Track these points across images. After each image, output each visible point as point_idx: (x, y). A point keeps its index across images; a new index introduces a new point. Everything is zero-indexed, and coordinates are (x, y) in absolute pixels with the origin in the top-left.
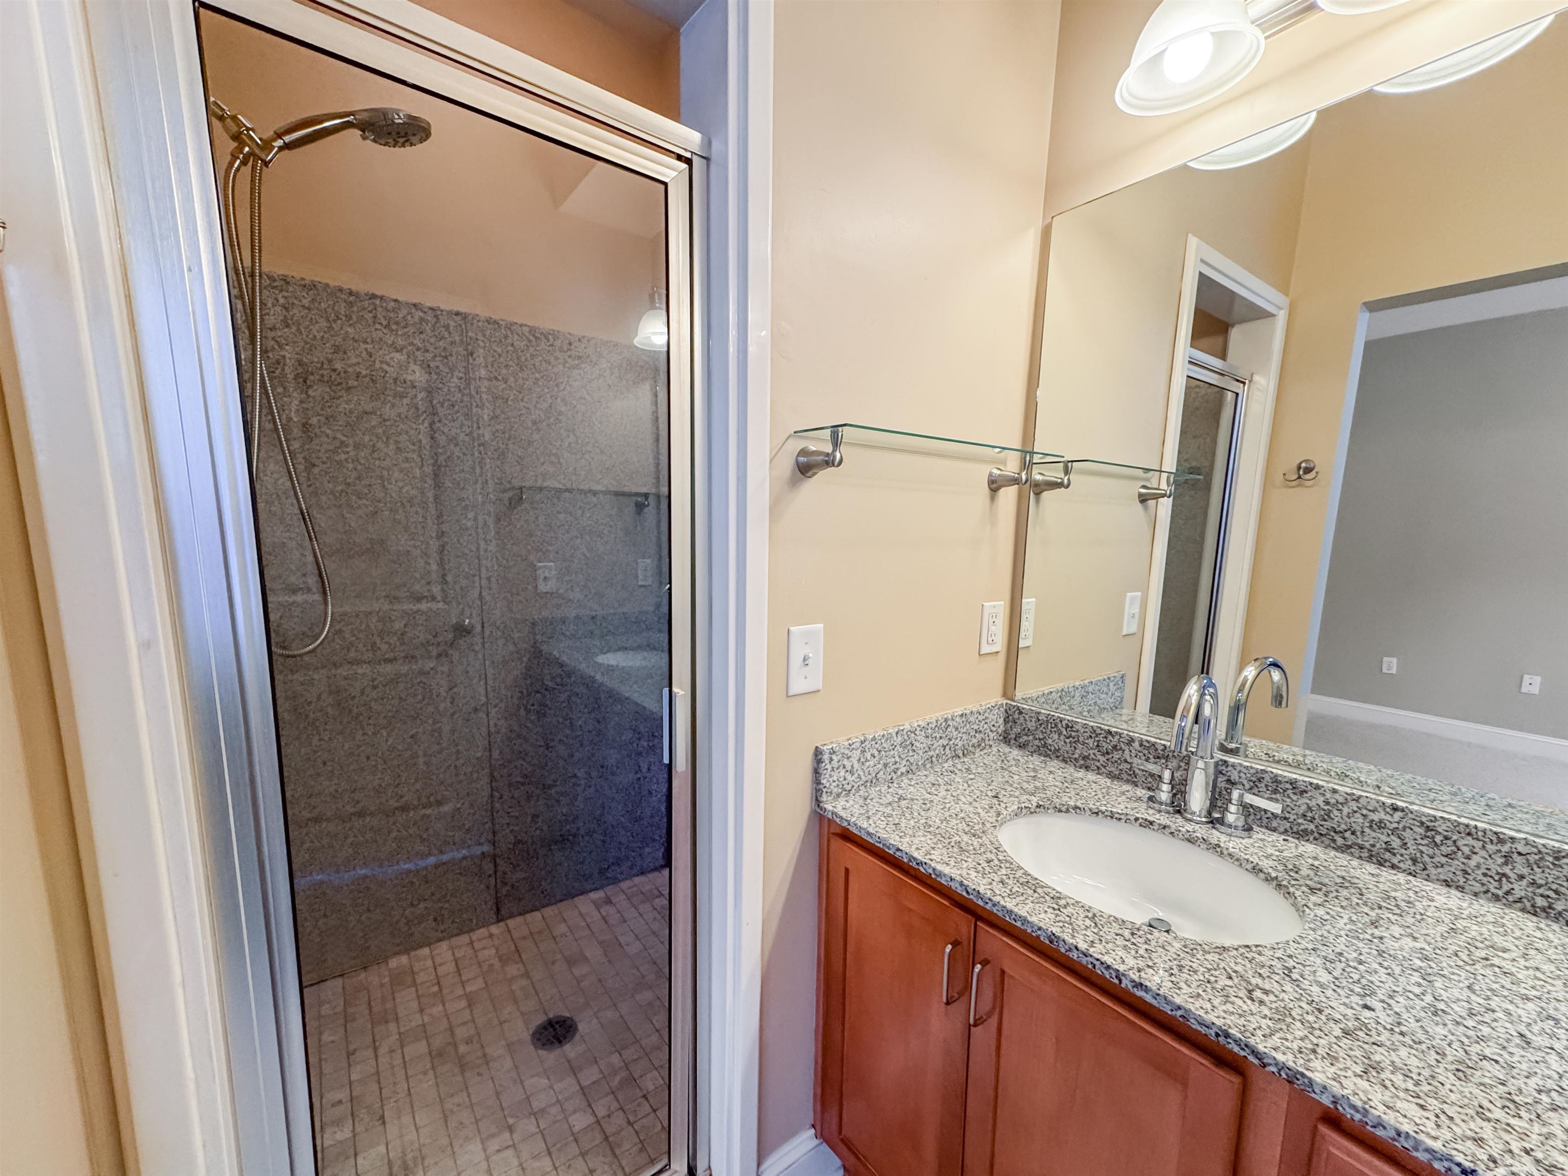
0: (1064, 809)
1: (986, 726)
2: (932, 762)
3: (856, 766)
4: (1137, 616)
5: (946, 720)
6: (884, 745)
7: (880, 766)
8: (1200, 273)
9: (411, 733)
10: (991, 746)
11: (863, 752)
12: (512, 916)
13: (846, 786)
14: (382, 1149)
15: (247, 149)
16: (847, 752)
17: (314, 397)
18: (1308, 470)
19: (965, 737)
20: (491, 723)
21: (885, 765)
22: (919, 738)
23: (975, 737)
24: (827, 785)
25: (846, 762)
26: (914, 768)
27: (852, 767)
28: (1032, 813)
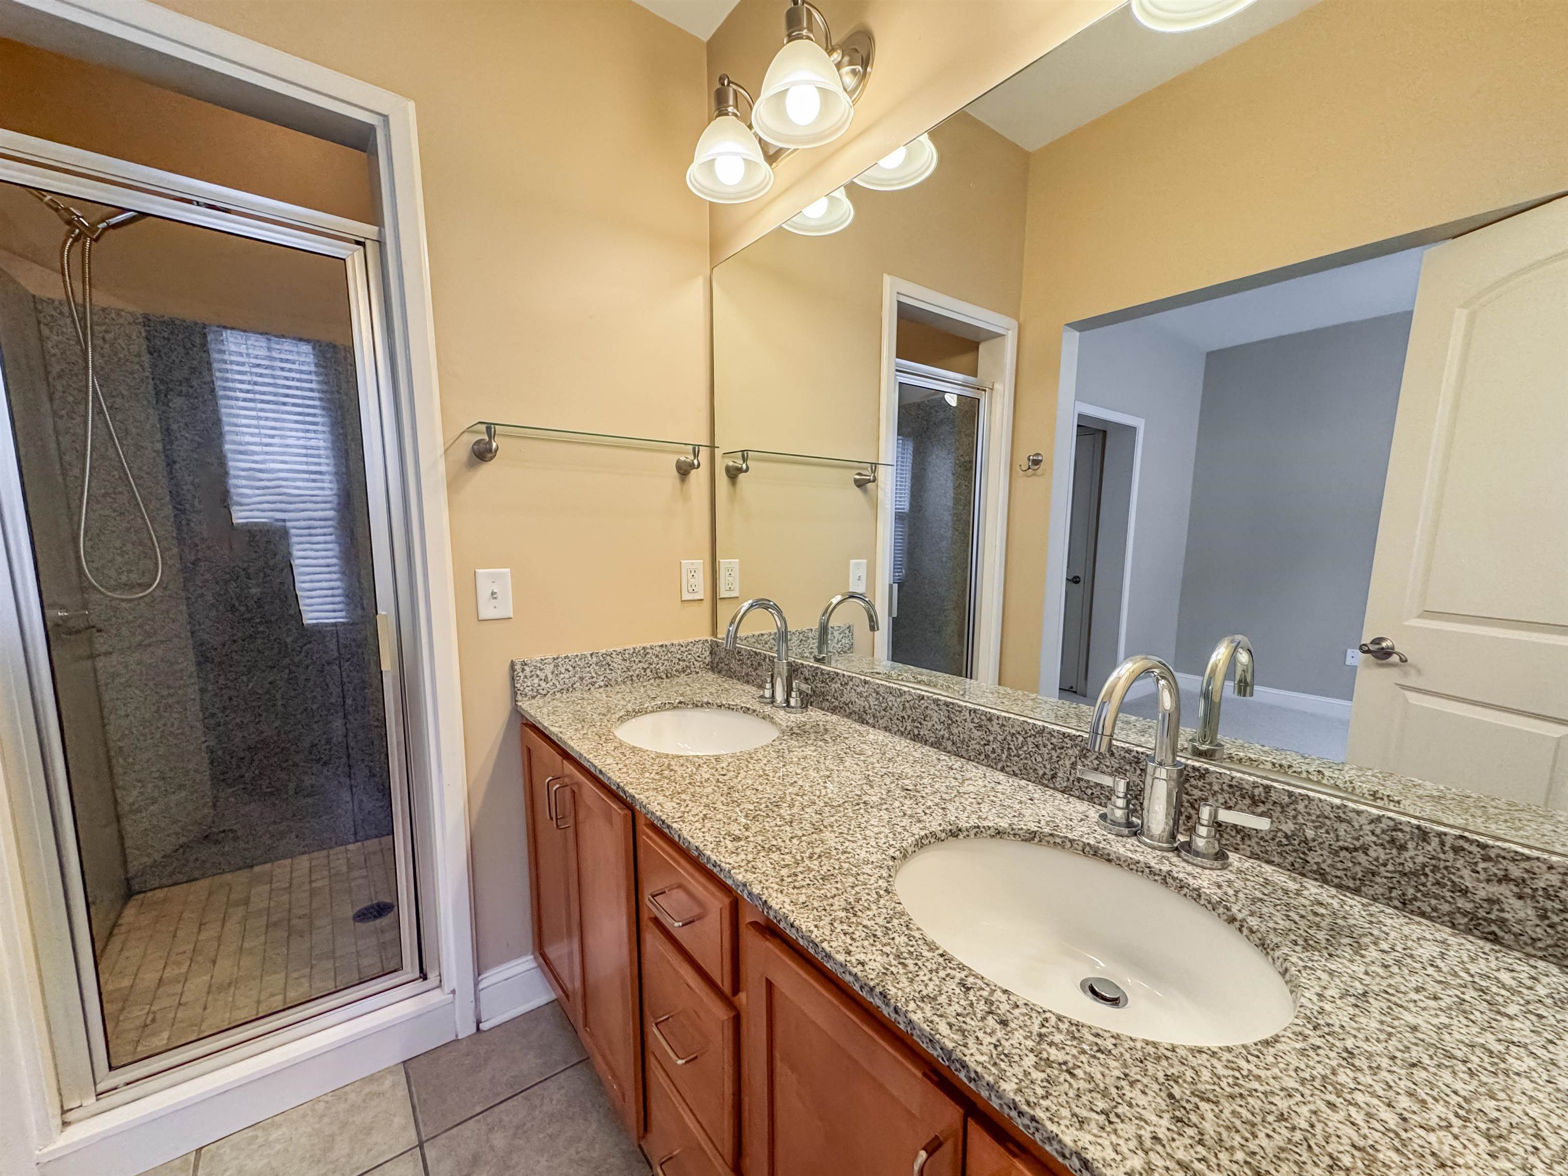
0: (699, 704)
1: (690, 656)
2: (632, 680)
3: (550, 676)
4: (864, 578)
5: (644, 648)
6: (579, 663)
7: (576, 679)
8: (899, 302)
9: (270, 680)
10: (697, 673)
11: (556, 666)
12: (367, 838)
13: (541, 691)
14: (208, 978)
15: (77, 231)
16: (539, 665)
17: (174, 409)
18: (1037, 462)
19: (666, 663)
20: (344, 674)
21: (582, 679)
22: (616, 660)
23: (679, 664)
24: (522, 688)
25: (538, 672)
26: (613, 682)
27: (546, 676)
28: (675, 708)
